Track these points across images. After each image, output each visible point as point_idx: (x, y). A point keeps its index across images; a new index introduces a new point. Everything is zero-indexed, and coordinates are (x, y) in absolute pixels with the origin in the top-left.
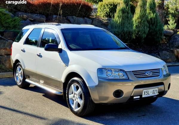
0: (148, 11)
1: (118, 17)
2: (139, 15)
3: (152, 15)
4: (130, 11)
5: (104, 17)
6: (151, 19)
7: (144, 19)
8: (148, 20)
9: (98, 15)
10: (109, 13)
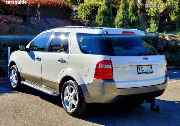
0: (130, 14)
1: (100, 19)
2: (121, 18)
3: (134, 18)
4: (111, 14)
5: (85, 19)
6: (133, 22)
7: (126, 22)
8: (130, 23)
9: (78, 17)
10: (90, 15)
